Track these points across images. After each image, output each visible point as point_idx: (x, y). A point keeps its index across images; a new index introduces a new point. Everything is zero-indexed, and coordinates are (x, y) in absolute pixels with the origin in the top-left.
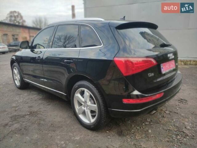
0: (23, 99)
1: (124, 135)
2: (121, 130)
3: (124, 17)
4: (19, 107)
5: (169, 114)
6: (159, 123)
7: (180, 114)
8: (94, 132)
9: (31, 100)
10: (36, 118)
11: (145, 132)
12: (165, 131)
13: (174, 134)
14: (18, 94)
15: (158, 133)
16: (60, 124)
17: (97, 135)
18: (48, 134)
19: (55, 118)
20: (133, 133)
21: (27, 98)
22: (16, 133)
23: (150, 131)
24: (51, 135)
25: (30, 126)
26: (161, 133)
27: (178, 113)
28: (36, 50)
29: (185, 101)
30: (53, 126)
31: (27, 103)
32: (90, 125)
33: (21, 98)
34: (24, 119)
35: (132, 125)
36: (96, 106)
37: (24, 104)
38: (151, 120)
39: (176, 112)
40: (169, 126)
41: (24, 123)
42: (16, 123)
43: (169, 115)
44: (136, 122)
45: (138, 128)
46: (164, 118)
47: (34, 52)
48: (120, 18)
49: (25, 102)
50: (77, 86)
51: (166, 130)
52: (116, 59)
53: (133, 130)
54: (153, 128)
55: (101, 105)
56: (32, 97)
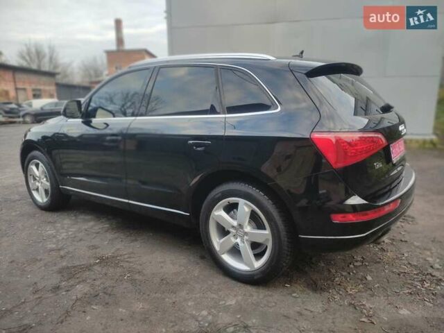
0: (67, 232)
1: (322, 290)
2: (313, 281)
3: (302, 53)
4: (66, 250)
5: (392, 244)
6: (379, 262)
7: (412, 243)
8: (261, 288)
9: (87, 232)
10: (119, 270)
11: (362, 280)
12: (398, 276)
13: (416, 280)
14: (50, 222)
15: (385, 280)
16: (182, 277)
17: (270, 293)
18: (164, 299)
19: (162, 267)
20: (339, 285)
21: (74, 230)
22: (89, 303)
23: (369, 278)
24: (171, 301)
25: (113, 287)
26: (390, 280)
27: (406, 241)
28: (95, 121)
29: (410, 219)
30: (168, 283)
31: (81, 240)
32: (251, 275)
33: (61, 231)
34: (93, 273)
35: (331, 269)
36: (267, 232)
37: (75, 243)
38: (362, 258)
39: (403, 240)
40: (400, 267)
41: (98, 283)
42: (79, 283)
43: (392, 246)
44: (335, 264)
45: (344, 274)
46: (385, 253)
47: (92, 124)
48: (293, 54)
49: (75, 237)
50: (220, 194)
51: (399, 274)
52: (317, 135)
53: (337, 279)
54: (371, 272)
55: (281, 230)
56: (86, 227)
